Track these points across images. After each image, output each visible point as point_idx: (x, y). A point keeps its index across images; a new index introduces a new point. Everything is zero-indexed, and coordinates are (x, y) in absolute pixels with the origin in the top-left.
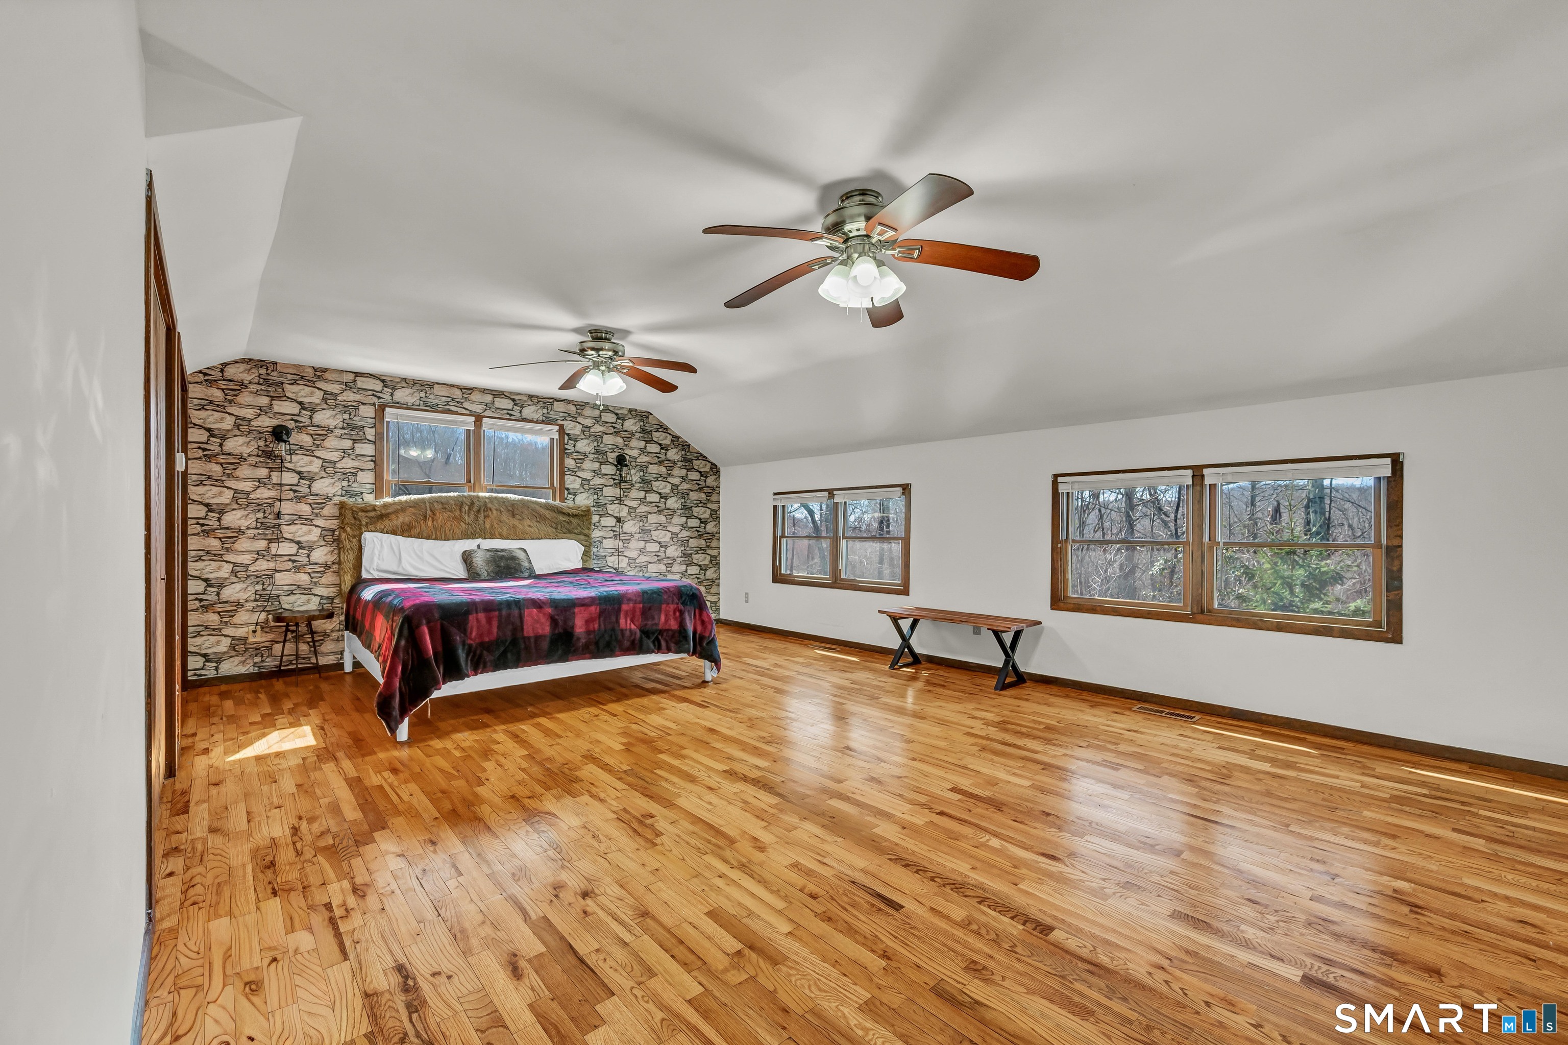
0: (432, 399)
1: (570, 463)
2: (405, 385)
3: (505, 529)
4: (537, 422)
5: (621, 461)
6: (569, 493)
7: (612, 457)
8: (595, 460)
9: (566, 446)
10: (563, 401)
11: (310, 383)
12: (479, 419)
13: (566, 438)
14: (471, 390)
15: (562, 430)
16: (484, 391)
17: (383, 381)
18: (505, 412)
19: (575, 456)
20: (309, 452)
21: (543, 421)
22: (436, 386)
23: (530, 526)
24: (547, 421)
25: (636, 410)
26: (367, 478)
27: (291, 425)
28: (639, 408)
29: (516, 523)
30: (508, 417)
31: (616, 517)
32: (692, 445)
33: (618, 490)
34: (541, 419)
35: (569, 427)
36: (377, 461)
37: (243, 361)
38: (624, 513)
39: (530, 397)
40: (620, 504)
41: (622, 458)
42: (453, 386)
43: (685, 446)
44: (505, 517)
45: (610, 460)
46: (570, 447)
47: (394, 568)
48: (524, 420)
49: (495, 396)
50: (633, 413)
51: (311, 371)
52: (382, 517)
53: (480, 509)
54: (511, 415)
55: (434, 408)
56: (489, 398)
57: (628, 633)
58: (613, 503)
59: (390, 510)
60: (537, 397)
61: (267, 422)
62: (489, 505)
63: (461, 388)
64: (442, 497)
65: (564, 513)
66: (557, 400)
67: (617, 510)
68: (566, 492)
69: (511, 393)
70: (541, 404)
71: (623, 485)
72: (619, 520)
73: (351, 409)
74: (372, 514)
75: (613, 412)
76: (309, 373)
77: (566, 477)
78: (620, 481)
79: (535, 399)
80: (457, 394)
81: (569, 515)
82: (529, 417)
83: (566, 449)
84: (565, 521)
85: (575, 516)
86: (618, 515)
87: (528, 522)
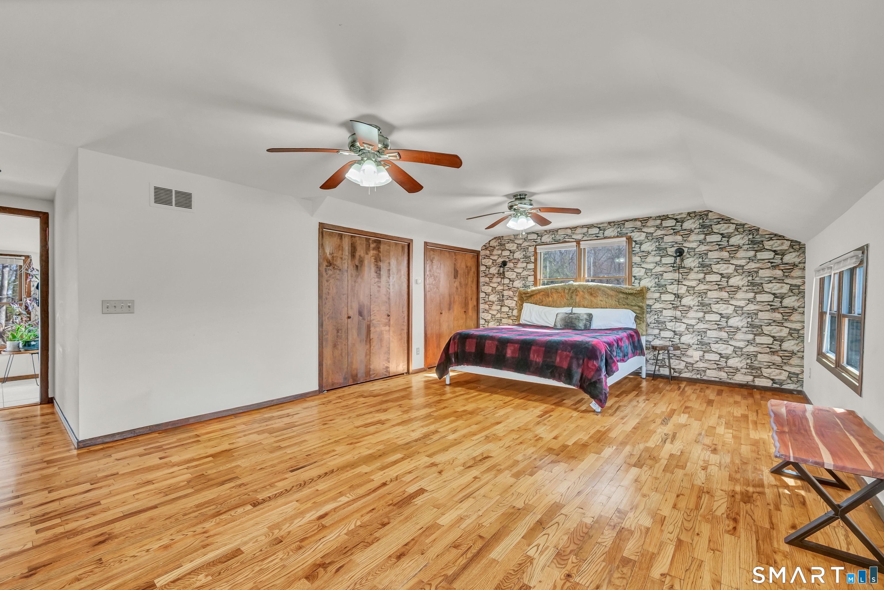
0: (558, 238)
1: (636, 259)
2: (546, 233)
3: (586, 302)
4: (614, 237)
5: (680, 253)
6: (636, 279)
7: (671, 251)
8: (657, 255)
9: (633, 249)
10: (631, 220)
11: (513, 241)
12: (578, 242)
13: (634, 243)
14: (575, 228)
15: (630, 240)
16: (583, 227)
17: (537, 234)
18: (595, 235)
19: (640, 254)
20: (512, 270)
21: (618, 236)
22: (559, 230)
23: (601, 301)
24: (620, 235)
25: (695, 212)
26: (531, 278)
27: (507, 260)
28: (697, 210)
29: (593, 299)
30: (596, 238)
31: (675, 294)
32: (762, 228)
33: (677, 274)
34: (616, 235)
35: (636, 236)
36: (535, 270)
37: (495, 238)
38: (683, 290)
39: (609, 223)
40: (678, 284)
41: (680, 250)
42: (567, 228)
43: (754, 231)
44: (587, 296)
45: (669, 253)
46: (637, 249)
47: (529, 320)
48: (605, 238)
49: (588, 228)
50: (692, 215)
51: (513, 236)
52: (531, 296)
53: (573, 291)
54: (597, 237)
55: (558, 242)
56: (585, 230)
57: (534, 363)
58: (672, 284)
59: (534, 293)
60: (614, 222)
61: (501, 260)
62: (578, 289)
63: (570, 228)
64: (556, 286)
65: (624, 293)
66: (627, 221)
67: (676, 289)
68: (633, 279)
69: (597, 224)
70: (616, 226)
71: (681, 270)
72: (677, 296)
73: (525, 249)
74: (528, 295)
75: (673, 218)
76: (512, 237)
77: (633, 269)
78: (677, 268)
79: (612, 224)
80: (569, 231)
81: (626, 293)
82: (608, 236)
83: (634, 251)
84: (623, 298)
85: (631, 294)
86: (676, 292)
87: (601, 298)
